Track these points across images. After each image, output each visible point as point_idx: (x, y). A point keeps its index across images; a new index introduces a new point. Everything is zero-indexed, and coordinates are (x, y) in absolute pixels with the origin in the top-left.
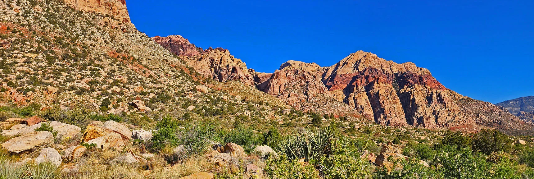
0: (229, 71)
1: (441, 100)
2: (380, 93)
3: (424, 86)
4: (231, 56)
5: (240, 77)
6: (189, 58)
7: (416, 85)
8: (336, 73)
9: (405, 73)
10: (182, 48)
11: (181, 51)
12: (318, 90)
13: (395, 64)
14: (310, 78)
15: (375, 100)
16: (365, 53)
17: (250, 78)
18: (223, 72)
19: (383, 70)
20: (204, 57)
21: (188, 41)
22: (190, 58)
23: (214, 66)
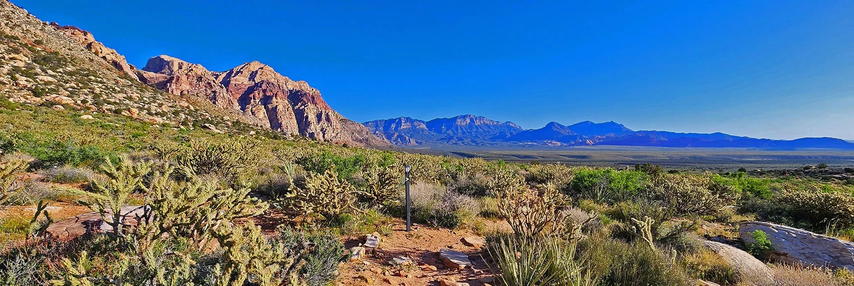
1: (328, 119)
2: (278, 108)
3: (316, 106)
7: (309, 103)
8: (230, 81)
9: (299, 91)
12: (228, 102)
13: (291, 80)
14: (217, 88)
15: (272, 114)
16: (262, 65)
19: (279, 85)
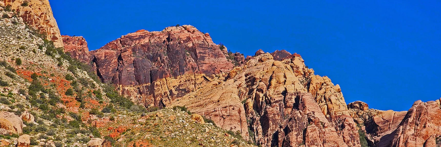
0: (288, 104)
4: (306, 70)
5: (310, 120)
6: (208, 78)
10: (194, 56)
11: (189, 61)
17: (349, 125)
18: (271, 109)
20: (234, 74)
21: (209, 39)
22: (210, 79)
23: (254, 94)
